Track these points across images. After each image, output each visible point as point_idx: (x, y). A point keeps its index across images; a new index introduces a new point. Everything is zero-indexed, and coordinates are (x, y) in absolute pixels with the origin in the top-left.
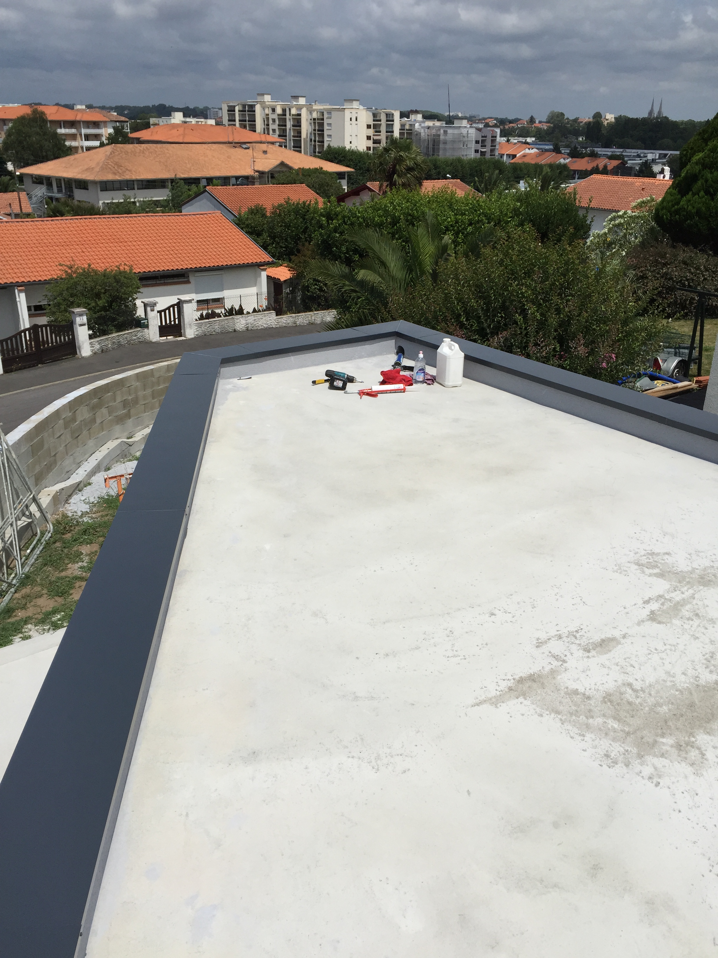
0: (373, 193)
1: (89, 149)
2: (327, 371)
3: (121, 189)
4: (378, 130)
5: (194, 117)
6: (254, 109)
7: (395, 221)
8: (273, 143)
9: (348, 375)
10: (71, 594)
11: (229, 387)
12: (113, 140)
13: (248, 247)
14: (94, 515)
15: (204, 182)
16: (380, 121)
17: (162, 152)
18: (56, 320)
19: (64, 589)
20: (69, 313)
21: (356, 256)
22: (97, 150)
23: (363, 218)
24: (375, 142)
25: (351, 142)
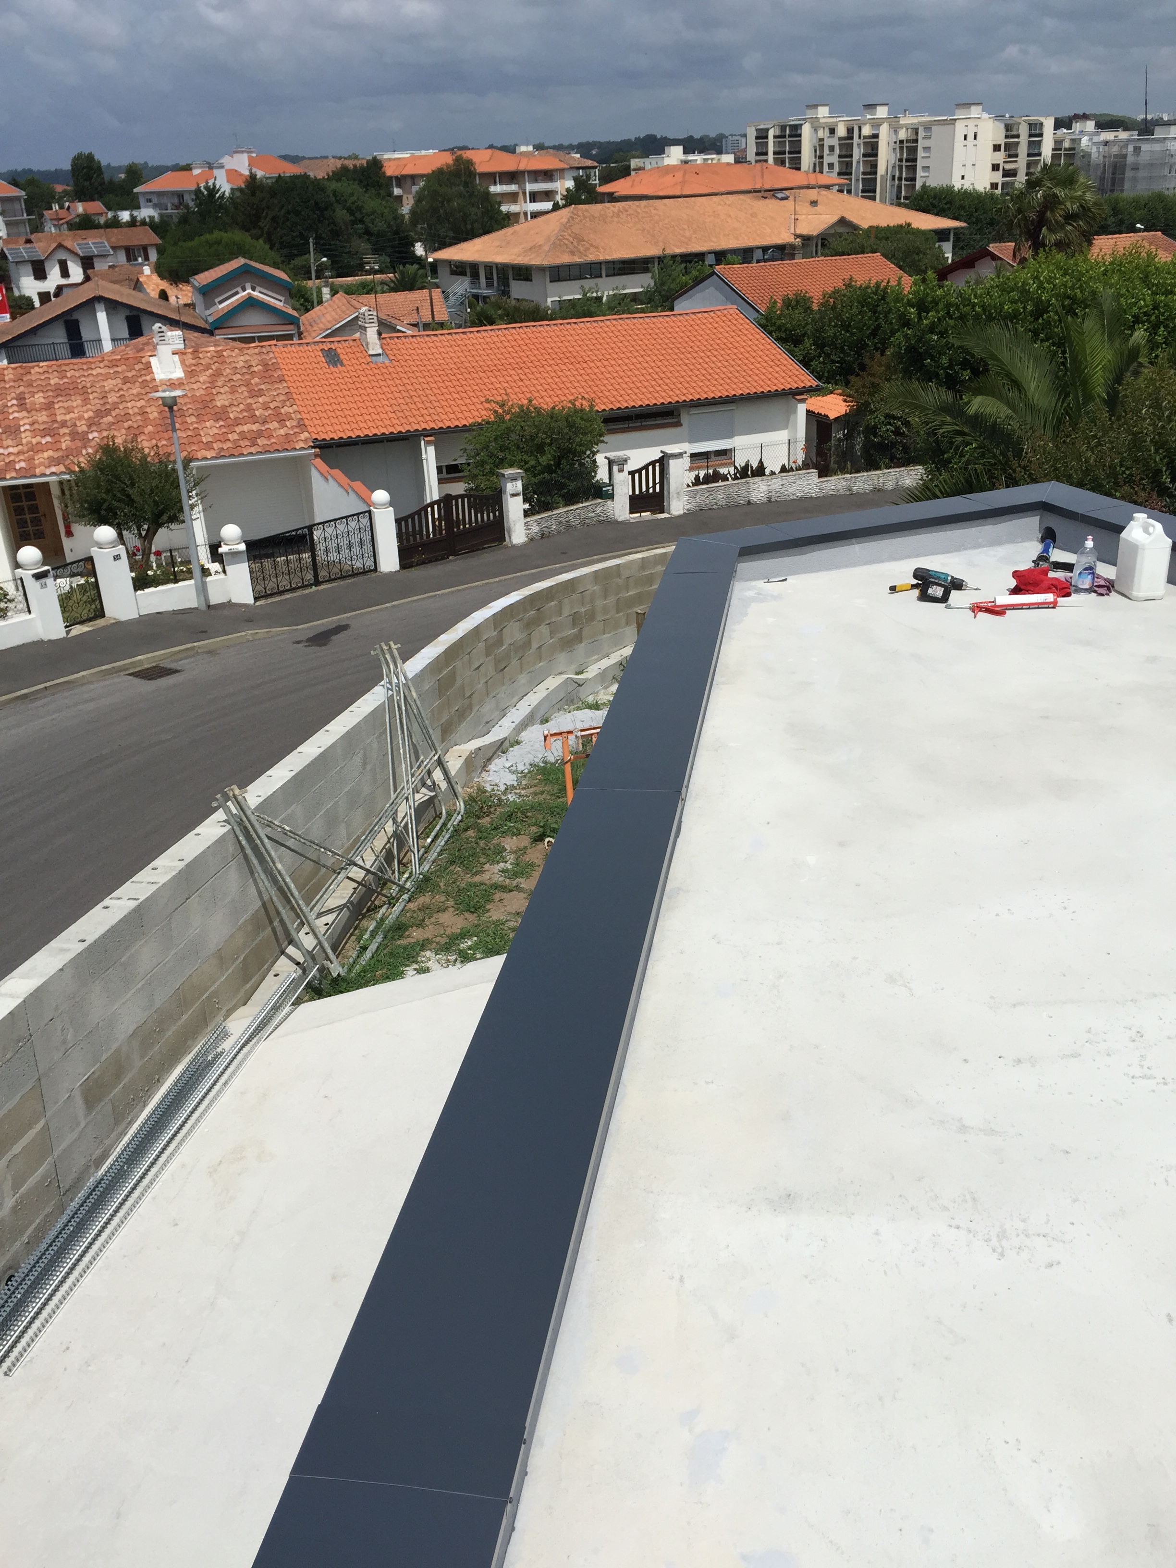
0: (999, 262)
1: (535, 215)
2: (917, 570)
3: (581, 277)
4: (1013, 152)
5: (700, 152)
6: (799, 132)
7: (1040, 310)
8: (828, 187)
9: (952, 577)
10: (488, 911)
11: (751, 593)
12: (572, 199)
13: (779, 363)
14: (523, 792)
15: (710, 259)
16: (1018, 136)
17: (646, 212)
18: (477, 487)
19: (478, 902)
20: (497, 476)
21: (965, 373)
22: (548, 216)
23: (982, 306)
24: (1007, 174)
25: (963, 177)
